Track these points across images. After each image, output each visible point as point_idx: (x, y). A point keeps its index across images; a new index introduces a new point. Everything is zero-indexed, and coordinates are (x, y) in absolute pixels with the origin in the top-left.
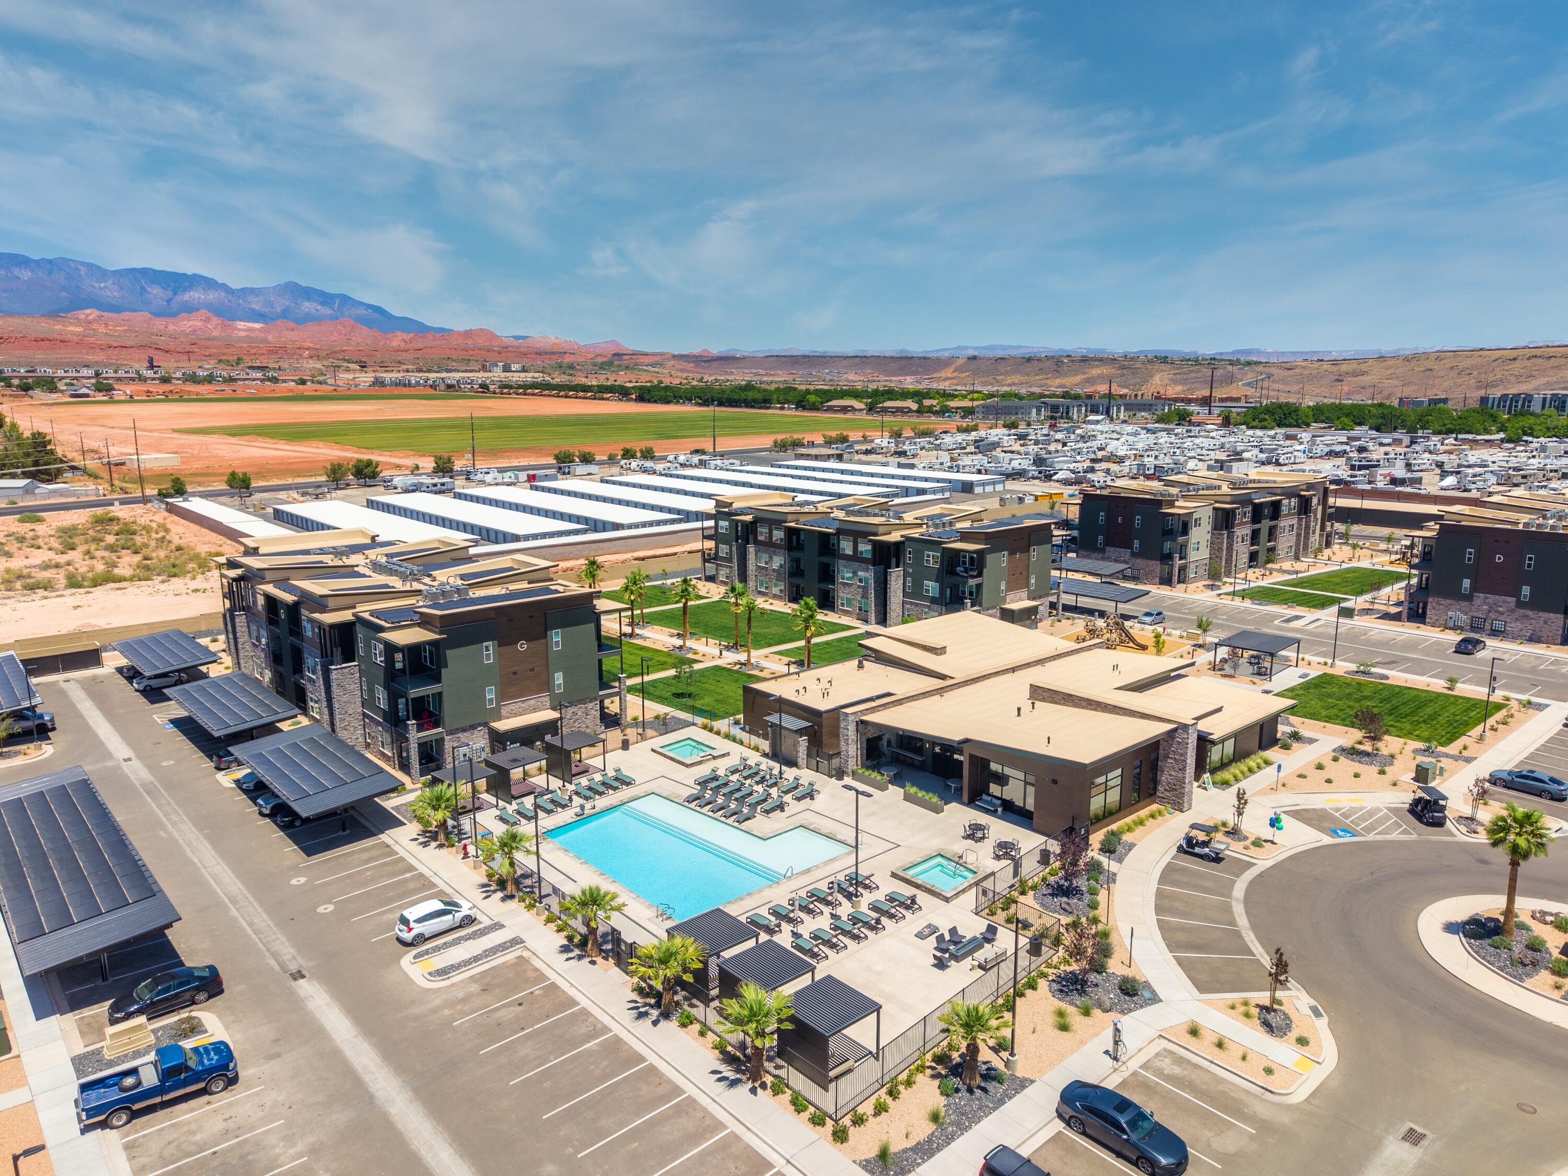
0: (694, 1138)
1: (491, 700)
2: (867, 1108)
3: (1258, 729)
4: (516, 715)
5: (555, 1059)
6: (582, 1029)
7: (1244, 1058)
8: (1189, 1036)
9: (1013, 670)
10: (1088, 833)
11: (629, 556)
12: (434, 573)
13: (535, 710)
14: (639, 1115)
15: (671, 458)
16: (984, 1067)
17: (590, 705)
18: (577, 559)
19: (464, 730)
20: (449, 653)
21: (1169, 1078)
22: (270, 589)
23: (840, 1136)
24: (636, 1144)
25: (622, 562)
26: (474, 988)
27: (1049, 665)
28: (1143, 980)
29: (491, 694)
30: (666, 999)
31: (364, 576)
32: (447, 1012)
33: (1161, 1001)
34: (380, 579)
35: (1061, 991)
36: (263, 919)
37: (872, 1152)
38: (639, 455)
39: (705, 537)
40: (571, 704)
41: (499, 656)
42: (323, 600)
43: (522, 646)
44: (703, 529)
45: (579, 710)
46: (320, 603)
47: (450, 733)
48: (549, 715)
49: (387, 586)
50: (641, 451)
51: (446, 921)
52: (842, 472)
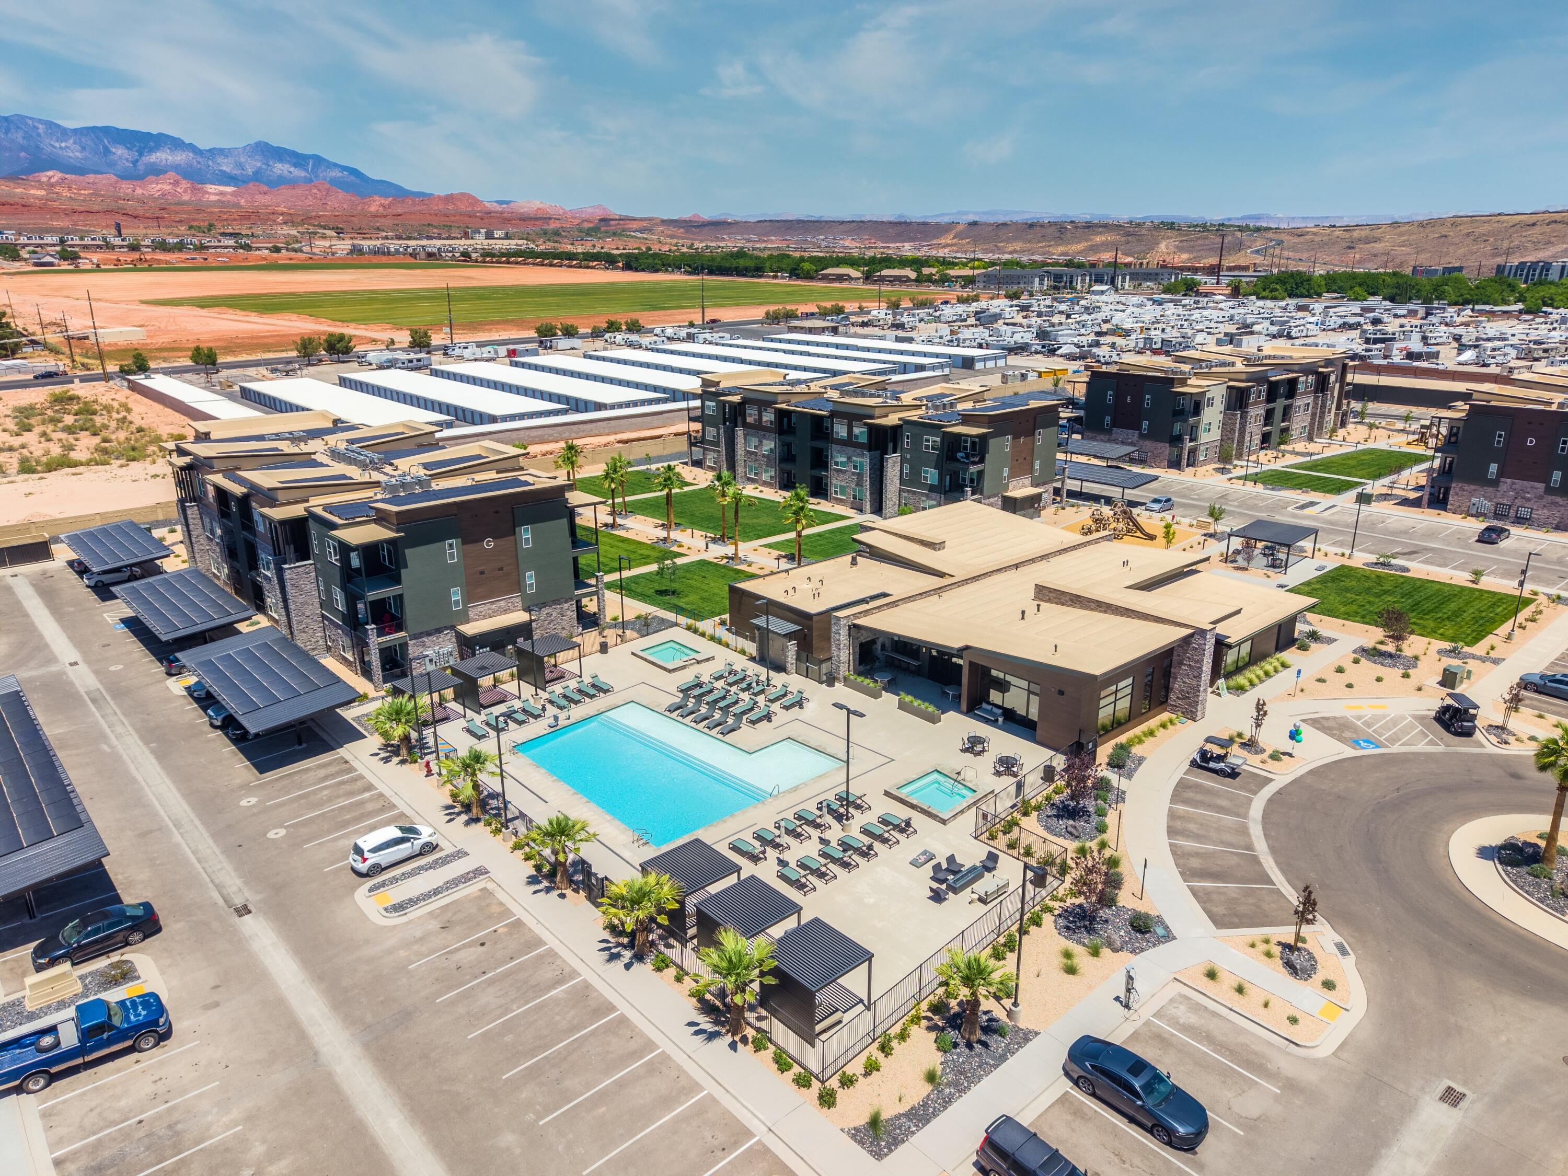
0: (667, 1102)
1: (457, 602)
2: (855, 1068)
3: (1276, 630)
4: (485, 617)
5: (519, 1008)
6: (547, 974)
7: (1266, 1005)
8: (1206, 979)
9: (1017, 566)
10: (1095, 746)
11: (612, 438)
12: (395, 462)
13: (506, 611)
14: (607, 1072)
15: (657, 331)
16: (985, 1017)
17: (566, 606)
18: (557, 442)
19: (429, 634)
20: (408, 552)
21: (1187, 1029)
22: (219, 479)
23: (827, 1099)
24: (604, 1109)
25: (605, 445)
26: (434, 925)
27: (1054, 560)
28: (1157, 914)
29: (456, 595)
30: (639, 940)
31: (321, 465)
32: (402, 953)
33: (1174, 938)
34: (339, 468)
35: (1068, 928)
36: (207, 845)
37: (863, 1119)
38: (624, 328)
39: (691, 419)
40: (544, 605)
41: (464, 556)
42: (271, 493)
43: (489, 544)
44: (688, 409)
45: (554, 611)
46: (270, 497)
47: (414, 637)
48: (520, 617)
49: (344, 477)
50: (627, 323)
51: (404, 849)
52: (837, 346)
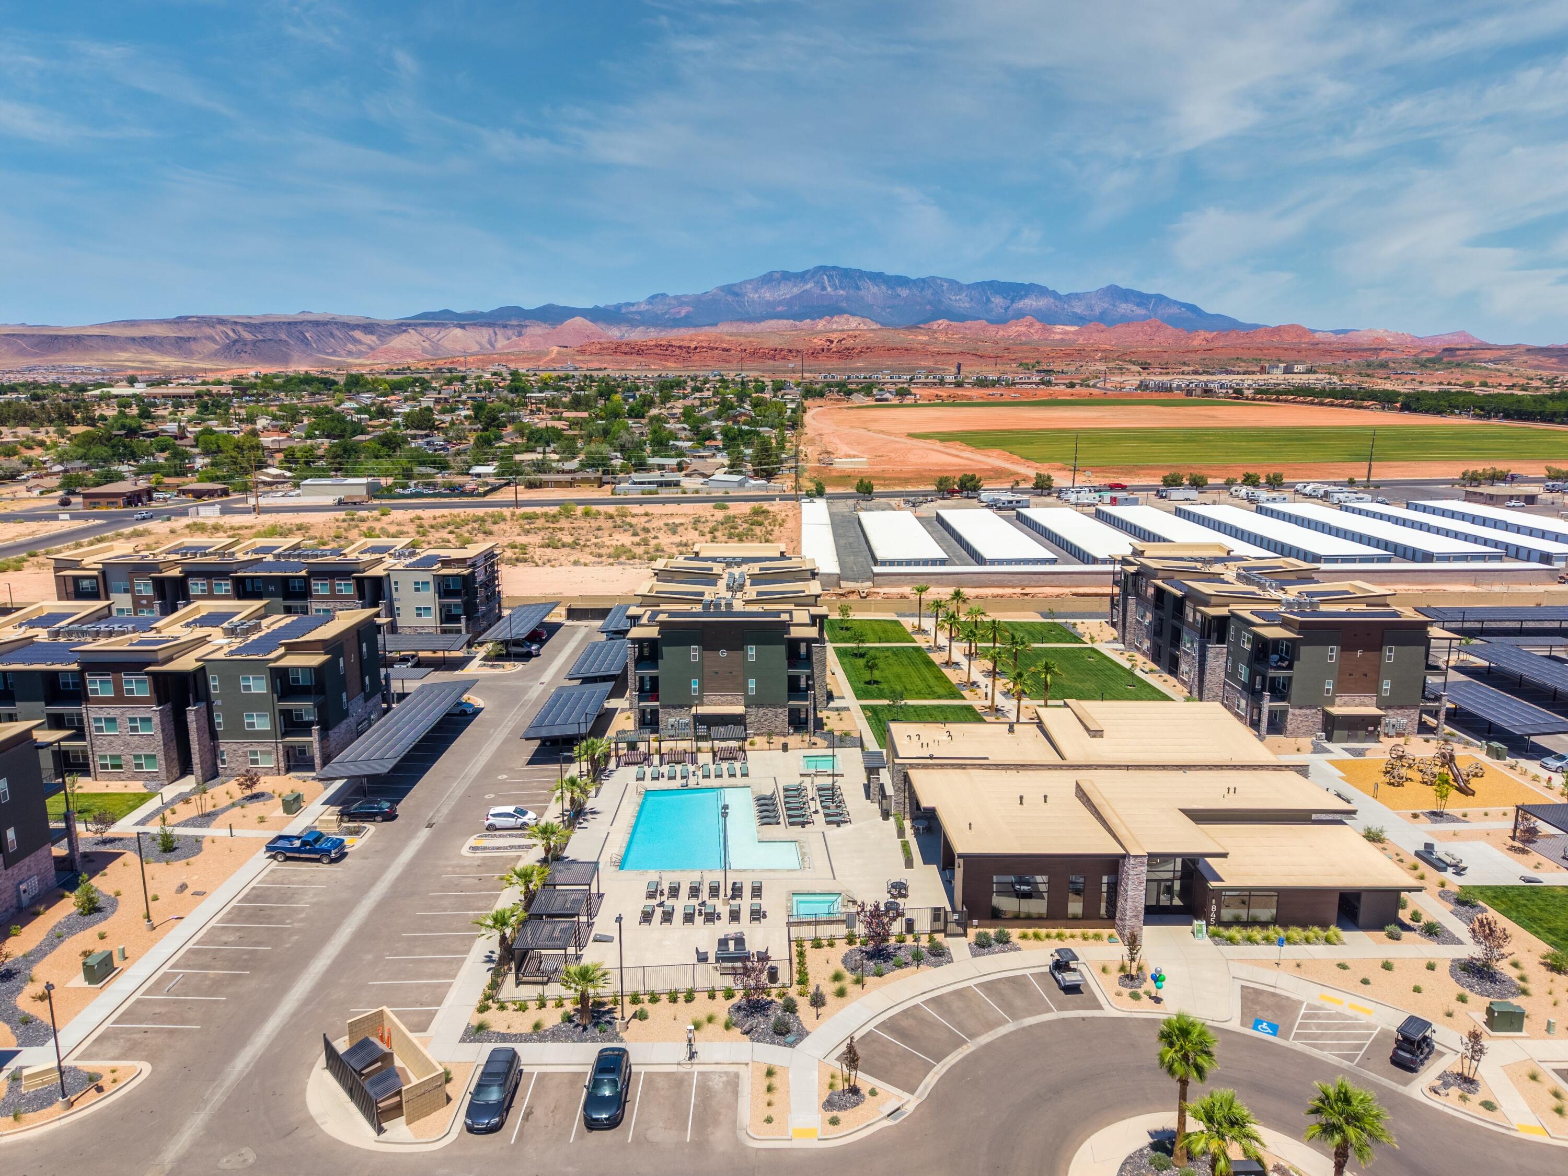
0: (434, 976)
1: (695, 690)
3: (1333, 899)
4: (715, 705)
5: (450, 912)
6: (482, 904)
7: (770, 1104)
8: (764, 1073)
13: (731, 704)
14: (437, 953)
17: (780, 711)
19: (674, 707)
20: (665, 650)
21: (703, 1088)
23: (481, 1010)
24: (412, 965)
26: (478, 863)
28: (809, 1031)
29: (695, 685)
32: (450, 869)
33: (793, 1047)
35: (740, 1008)
36: (459, 792)
38: (1263, 481)
40: (760, 705)
41: (702, 658)
43: (723, 653)
45: (770, 712)
47: (663, 706)
48: (739, 710)
50: (1268, 477)
51: (511, 822)
